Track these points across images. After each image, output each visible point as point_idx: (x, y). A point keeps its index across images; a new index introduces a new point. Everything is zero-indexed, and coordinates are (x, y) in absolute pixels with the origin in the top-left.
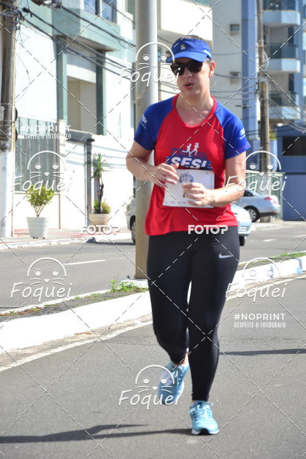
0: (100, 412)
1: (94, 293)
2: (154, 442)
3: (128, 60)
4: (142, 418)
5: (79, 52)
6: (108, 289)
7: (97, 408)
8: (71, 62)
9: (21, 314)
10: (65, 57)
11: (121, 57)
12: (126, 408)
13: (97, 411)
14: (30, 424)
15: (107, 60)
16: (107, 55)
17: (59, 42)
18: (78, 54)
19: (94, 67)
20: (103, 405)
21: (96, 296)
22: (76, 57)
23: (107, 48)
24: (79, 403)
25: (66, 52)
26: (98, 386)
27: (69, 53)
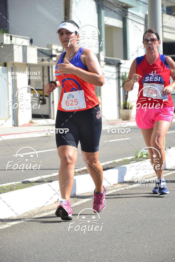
0: (131, 233)
1: (124, 159)
2: (165, 250)
3: (142, 13)
4: (157, 236)
5: (112, 9)
6: (133, 156)
7: (128, 230)
8: (106, 15)
9: (80, 173)
10: (103, 12)
11: (138, 11)
12: (147, 230)
13: (128, 232)
14: (87, 240)
15: (129, 14)
16: (130, 10)
17: (99, 3)
18: (111, 10)
19: (121, 18)
20: (132, 228)
21: (126, 161)
22: (110, 12)
23: (129, 6)
24: (117, 227)
25: (103, 9)
26: (128, 216)
27: (105, 9)
